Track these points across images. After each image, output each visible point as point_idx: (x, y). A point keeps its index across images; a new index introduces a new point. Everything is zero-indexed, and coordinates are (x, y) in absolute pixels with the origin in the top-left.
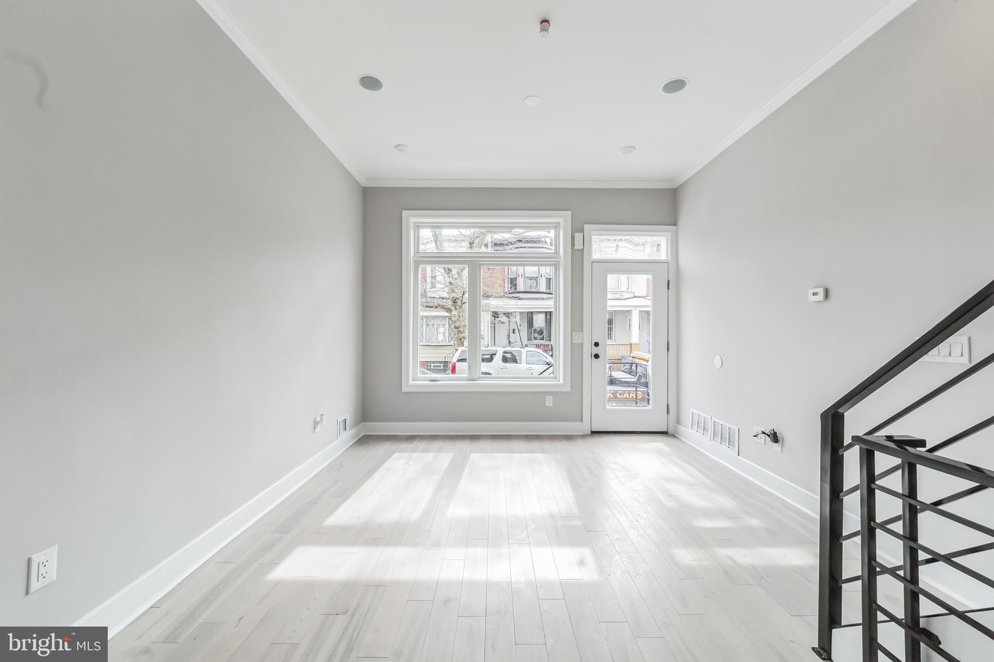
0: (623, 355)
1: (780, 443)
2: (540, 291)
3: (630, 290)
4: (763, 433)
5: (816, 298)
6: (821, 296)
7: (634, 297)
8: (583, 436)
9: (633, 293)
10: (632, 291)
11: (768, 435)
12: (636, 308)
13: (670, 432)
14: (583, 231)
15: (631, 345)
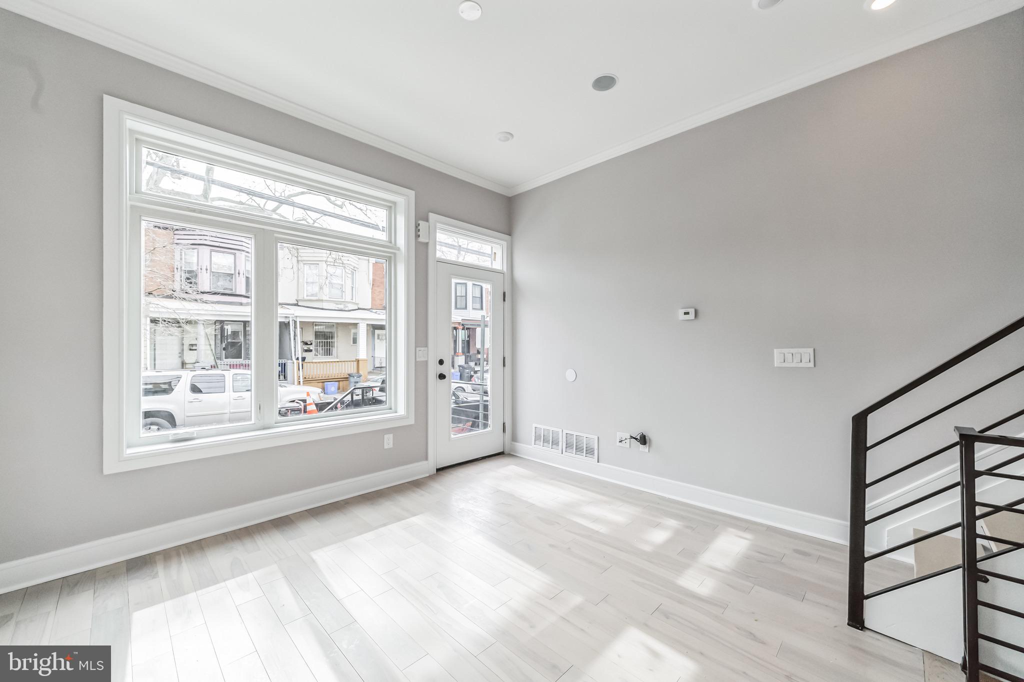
0: (349, 372)
1: (647, 445)
2: (237, 293)
3: (354, 301)
4: (632, 437)
5: (687, 317)
6: (692, 316)
7: (359, 309)
8: (431, 477)
9: (357, 304)
10: (357, 302)
11: (636, 439)
12: (364, 321)
13: (506, 451)
14: (427, 220)
15: (358, 361)
